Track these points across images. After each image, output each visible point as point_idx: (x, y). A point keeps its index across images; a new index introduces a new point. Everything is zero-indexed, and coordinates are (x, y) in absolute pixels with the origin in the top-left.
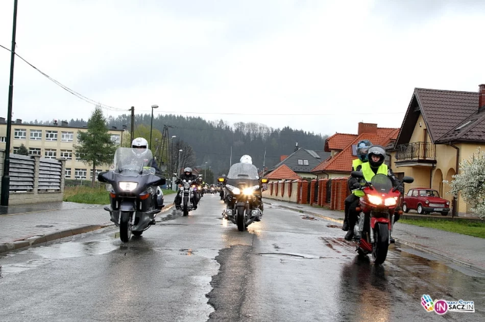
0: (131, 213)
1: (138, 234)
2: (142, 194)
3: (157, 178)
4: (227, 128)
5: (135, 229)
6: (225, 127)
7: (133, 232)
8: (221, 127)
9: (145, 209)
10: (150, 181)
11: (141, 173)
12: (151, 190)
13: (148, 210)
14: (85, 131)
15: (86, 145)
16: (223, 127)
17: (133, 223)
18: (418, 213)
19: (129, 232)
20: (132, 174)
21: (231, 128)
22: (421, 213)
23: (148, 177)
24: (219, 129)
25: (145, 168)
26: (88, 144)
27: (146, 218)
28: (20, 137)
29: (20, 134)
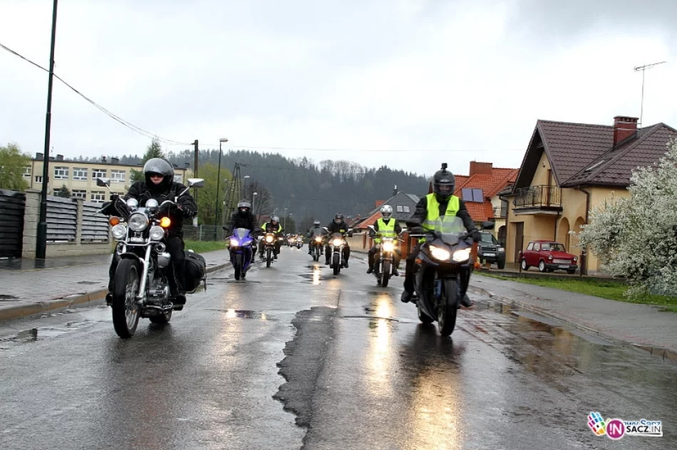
6: (309, 165)
8: (304, 166)
18: (540, 271)
21: (317, 168)
22: (544, 271)
24: (302, 167)
28: (61, 176)
29: (62, 173)
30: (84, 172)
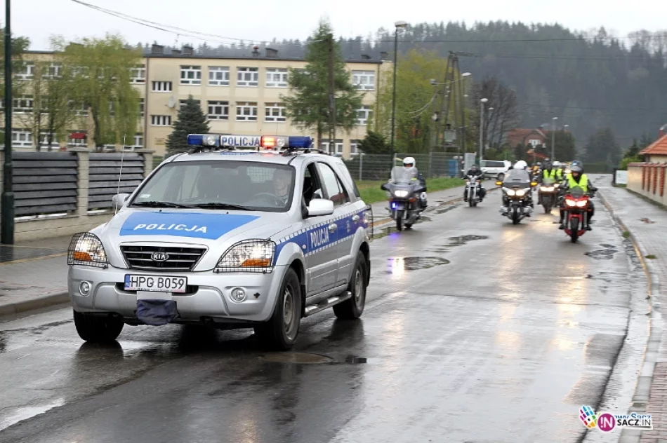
0: (403, 211)
1: (409, 226)
2: (411, 198)
3: (421, 187)
4: (615, 44)
5: (406, 222)
6: (609, 41)
7: (406, 225)
8: (601, 43)
9: (413, 209)
10: (416, 189)
11: (410, 184)
12: (417, 196)
13: (416, 209)
14: (301, 65)
15: (304, 95)
16: (607, 42)
17: (405, 217)
19: (402, 224)
20: (404, 186)
21: (623, 45)
23: (414, 187)
24: (598, 45)
25: (413, 179)
26: (306, 94)
27: (414, 215)
28: (191, 80)
29: (191, 75)
30: (224, 72)
